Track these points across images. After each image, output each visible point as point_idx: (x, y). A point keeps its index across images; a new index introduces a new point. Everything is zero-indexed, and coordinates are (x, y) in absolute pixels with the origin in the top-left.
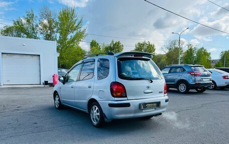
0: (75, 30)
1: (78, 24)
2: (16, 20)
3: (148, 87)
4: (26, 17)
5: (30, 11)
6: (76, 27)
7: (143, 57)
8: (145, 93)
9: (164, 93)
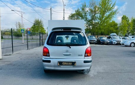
0: (110, 10)
1: (113, 6)
2: (76, 10)
3: (67, 51)
4: (82, 7)
5: (84, 3)
6: (111, 8)
7: (72, 30)
8: (64, 55)
9: (85, 56)
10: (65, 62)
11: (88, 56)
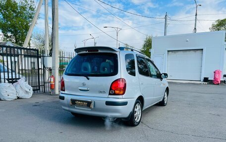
3: (84, 85)
7: (99, 51)
8: (80, 90)
9: (110, 94)
10: (79, 101)
11: (115, 94)
